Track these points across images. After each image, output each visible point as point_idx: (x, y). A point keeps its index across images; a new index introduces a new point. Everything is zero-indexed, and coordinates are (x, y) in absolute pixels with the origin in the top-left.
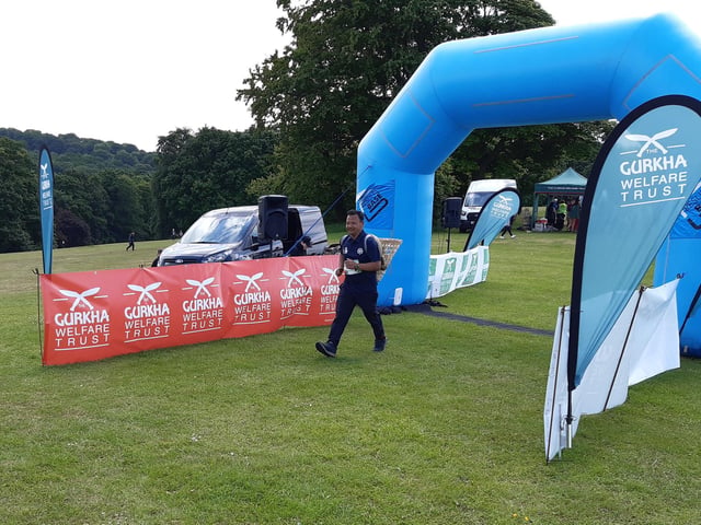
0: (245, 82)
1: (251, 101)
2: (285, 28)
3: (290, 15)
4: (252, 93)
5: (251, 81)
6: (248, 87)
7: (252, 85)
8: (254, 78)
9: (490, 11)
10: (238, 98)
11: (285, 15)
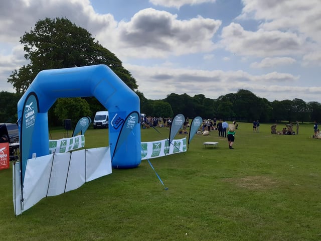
0: (11, 76)
1: (14, 83)
2: (28, 58)
3: (30, 54)
4: (14, 80)
5: (13, 76)
6: (12, 78)
7: (14, 77)
8: (15, 75)
9: (100, 58)
10: (8, 82)
11: (27, 53)
